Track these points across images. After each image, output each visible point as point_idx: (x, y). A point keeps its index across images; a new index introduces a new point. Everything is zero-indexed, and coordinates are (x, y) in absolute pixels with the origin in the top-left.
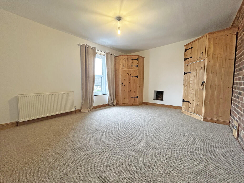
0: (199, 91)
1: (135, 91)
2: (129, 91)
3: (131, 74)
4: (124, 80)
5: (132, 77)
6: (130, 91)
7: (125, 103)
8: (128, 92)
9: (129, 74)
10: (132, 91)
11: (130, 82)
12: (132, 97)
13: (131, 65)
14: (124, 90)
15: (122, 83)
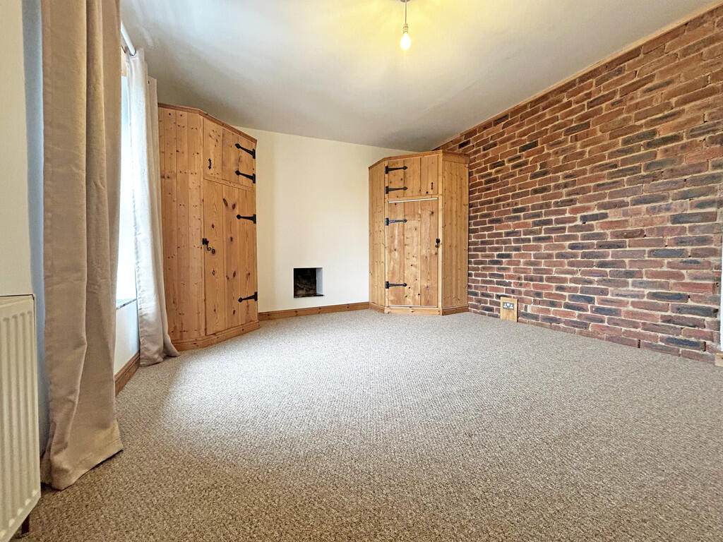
0: (429, 258)
1: (249, 274)
2: (231, 276)
3: (234, 206)
4: (213, 226)
5: (239, 217)
6: (235, 274)
7: (219, 329)
8: (228, 279)
9: (230, 205)
10: (239, 276)
11: (232, 239)
12: (241, 300)
13: (235, 169)
14: (214, 273)
15: (205, 242)
